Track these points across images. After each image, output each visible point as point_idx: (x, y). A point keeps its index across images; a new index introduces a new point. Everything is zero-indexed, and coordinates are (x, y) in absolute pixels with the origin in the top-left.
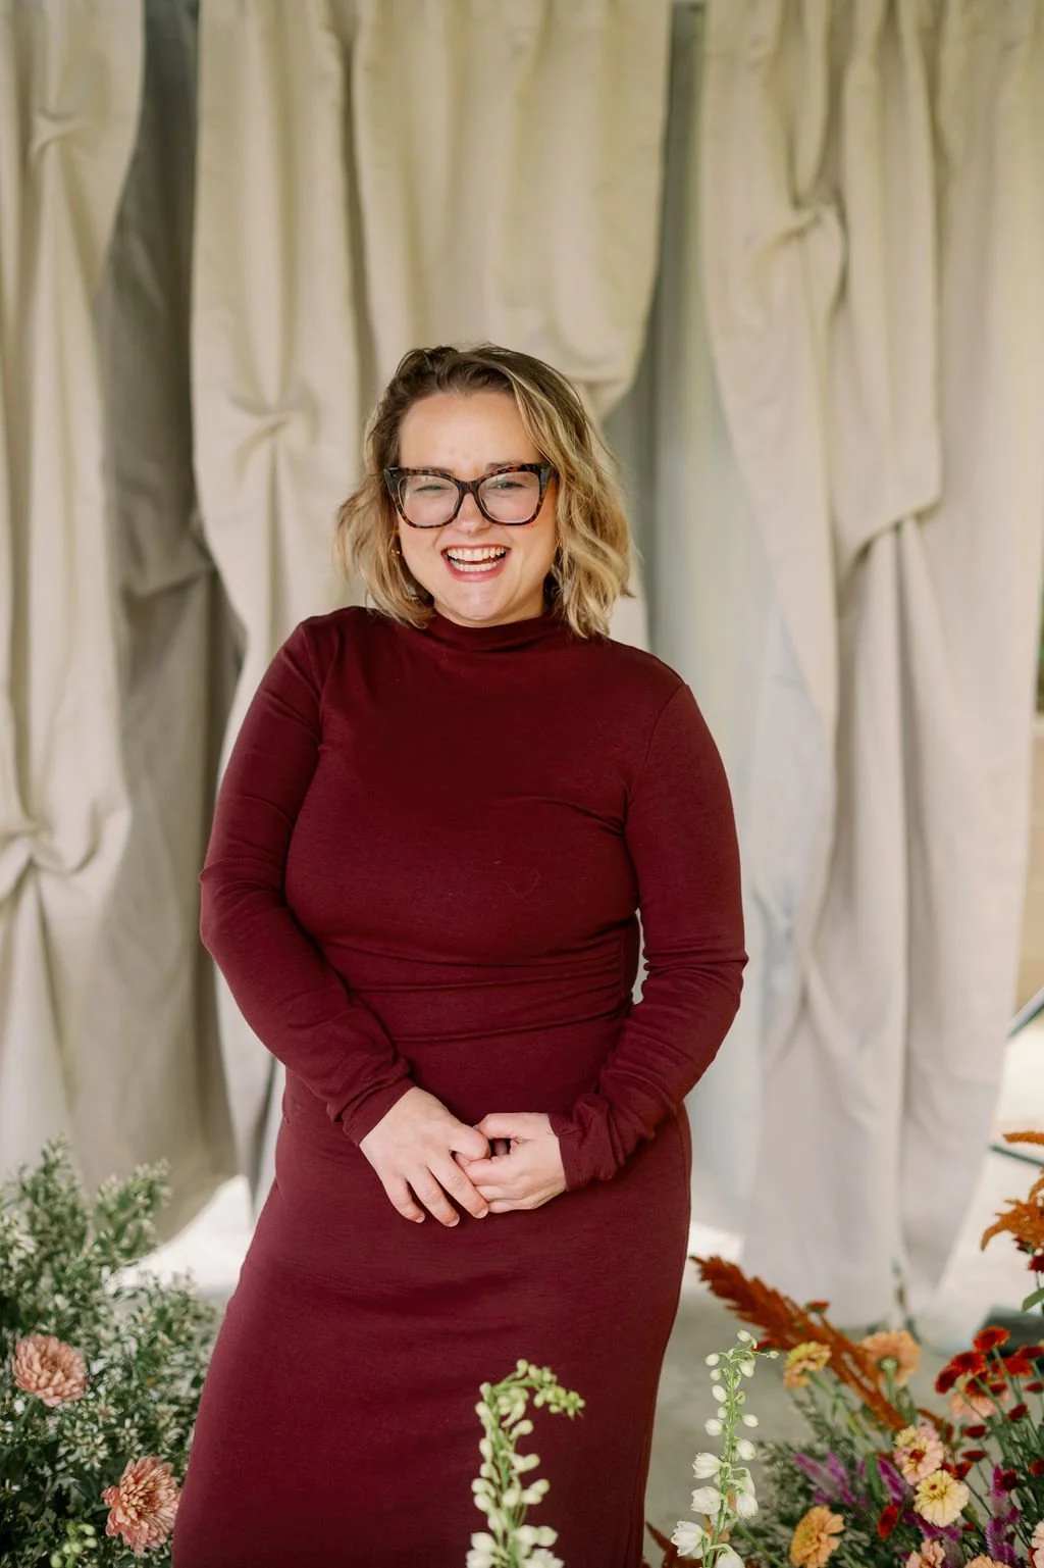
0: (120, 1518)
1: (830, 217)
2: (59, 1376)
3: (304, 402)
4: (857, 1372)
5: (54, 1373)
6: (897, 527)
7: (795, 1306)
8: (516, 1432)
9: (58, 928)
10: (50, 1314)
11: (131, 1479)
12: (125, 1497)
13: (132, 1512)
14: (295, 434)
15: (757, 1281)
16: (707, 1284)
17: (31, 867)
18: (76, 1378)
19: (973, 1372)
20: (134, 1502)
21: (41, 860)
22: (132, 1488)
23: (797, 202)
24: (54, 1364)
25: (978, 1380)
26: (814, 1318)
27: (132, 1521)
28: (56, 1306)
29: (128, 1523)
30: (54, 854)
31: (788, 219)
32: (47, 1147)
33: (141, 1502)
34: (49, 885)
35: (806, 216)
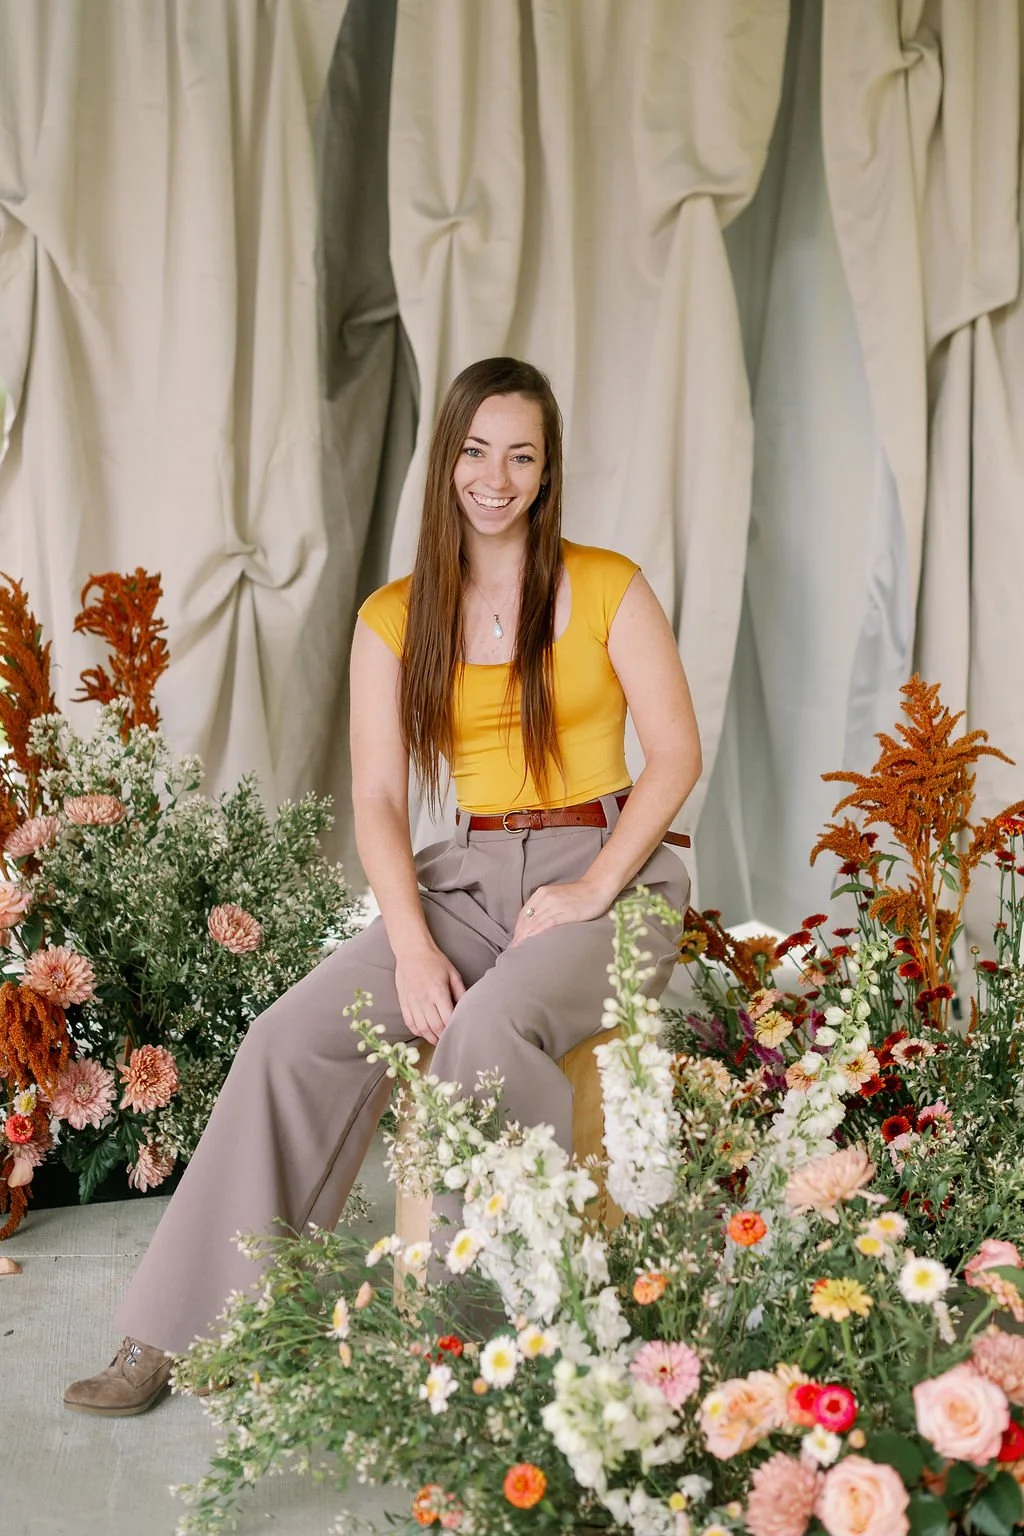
1: (931, 58)
2: (241, 933)
3: (480, 206)
5: (237, 930)
6: (973, 324)
8: (636, 933)
9: (266, 633)
14: (468, 233)
17: (243, 579)
18: (253, 936)
21: (251, 574)
23: (903, 47)
24: (238, 924)
26: (710, 923)
28: (244, 891)
30: (263, 571)
31: (897, 61)
34: (260, 595)
35: (912, 56)
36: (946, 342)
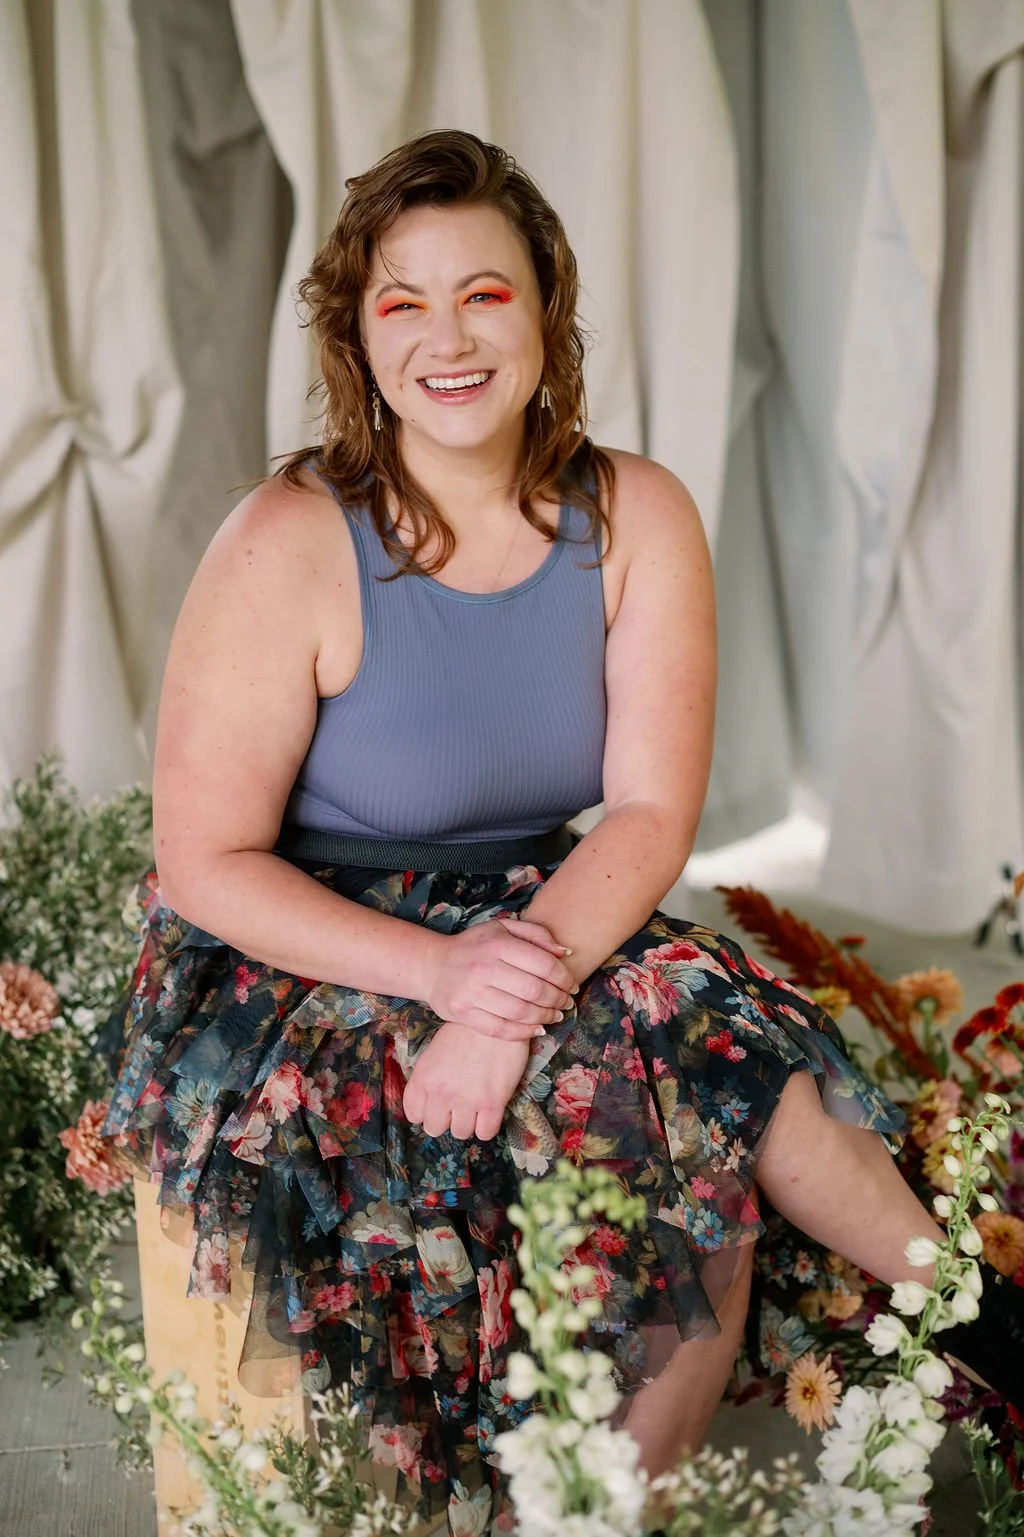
0: (80, 1160)
2: (25, 1008)
4: (888, 1016)
5: (18, 1004)
7: (825, 942)
10: (31, 937)
11: (88, 1121)
12: (83, 1139)
13: (91, 1155)
15: (786, 914)
16: (734, 917)
17: (73, 455)
18: (45, 1010)
19: (995, 1030)
20: (93, 1144)
21: (85, 443)
22: (90, 1130)
24: (23, 994)
25: (1002, 1038)
26: (845, 955)
27: (92, 1163)
28: (38, 931)
29: (87, 1165)
30: (101, 439)
32: (40, 760)
33: (100, 1144)
34: (98, 470)
36: (988, 81)
